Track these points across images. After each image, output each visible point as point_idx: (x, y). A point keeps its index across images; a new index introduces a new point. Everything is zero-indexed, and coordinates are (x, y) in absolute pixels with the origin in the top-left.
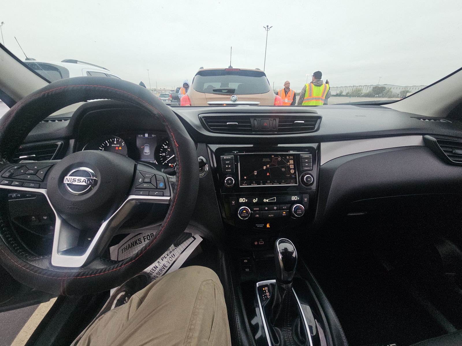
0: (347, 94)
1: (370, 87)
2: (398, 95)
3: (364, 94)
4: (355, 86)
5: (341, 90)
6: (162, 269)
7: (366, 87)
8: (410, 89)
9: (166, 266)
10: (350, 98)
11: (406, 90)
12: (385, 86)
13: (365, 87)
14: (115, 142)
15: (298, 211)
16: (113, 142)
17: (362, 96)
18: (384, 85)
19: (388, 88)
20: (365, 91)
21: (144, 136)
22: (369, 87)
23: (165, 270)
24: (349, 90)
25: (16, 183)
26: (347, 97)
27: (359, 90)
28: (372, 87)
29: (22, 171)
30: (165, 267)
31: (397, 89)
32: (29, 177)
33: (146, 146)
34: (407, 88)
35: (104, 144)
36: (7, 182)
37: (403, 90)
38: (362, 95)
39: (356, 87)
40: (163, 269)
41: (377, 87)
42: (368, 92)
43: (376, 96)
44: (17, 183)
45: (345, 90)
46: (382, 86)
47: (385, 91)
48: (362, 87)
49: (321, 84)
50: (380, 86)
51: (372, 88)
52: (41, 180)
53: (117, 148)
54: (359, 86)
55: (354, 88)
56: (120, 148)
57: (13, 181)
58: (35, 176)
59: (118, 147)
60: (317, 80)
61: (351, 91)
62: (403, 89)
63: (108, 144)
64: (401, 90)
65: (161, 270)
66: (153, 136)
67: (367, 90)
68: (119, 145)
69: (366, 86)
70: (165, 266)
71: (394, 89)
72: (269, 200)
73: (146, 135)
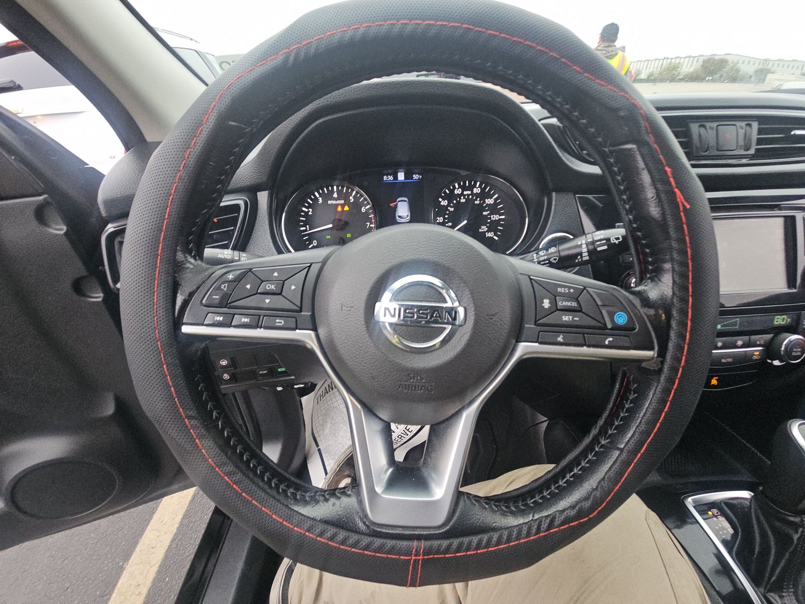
0: (649, 77)
1: (698, 59)
2: (751, 77)
3: (684, 75)
4: (668, 59)
5: (638, 67)
6: (402, 435)
7: (689, 60)
8: (773, 66)
9: (410, 430)
10: (655, 85)
11: (766, 67)
12: (727, 57)
13: (687, 59)
14: (335, 195)
15: (795, 352)
16: (329, 196)
17: (679, 79)
18: (726, 54)
19: (732, 62)
20: (687, 68)
21: (396, 178)
22: (696, 59)
23: (408, 438)
24: (655, 68)
25: (243, 320)
26: (648, 84)
27: (675, 67)
28: (701, 59)
29: (248, 286)
30: (408, 432)
31: (748, 64)
32: (267, 301)
33: (399, 201)
34: (769, 63)
35: (311, 199)
36: (221, 319)
37: (760, 67)
38: (681, 77)
39: (669, 61)
40: (404, 436)
41: (711, 58)
42: (692, 70)
43: (707, 78)
44: (245, 320)
45: (646, 68)
46: (721, 57)
47: (725, 68)
48: (682, 60)
49: (614, 53)
50: (717, 58)
51: (700, 62)
52: (296, 308)
53: (339, 209)
54: (676, 58)
55: (664, 63)
56: (346, 208)
57: (234, 314)
58: (280, 296)
59: (343, 206)
60: (607, 44)
61: (659, 68)
62: (761, 63)
63: (320, 199)
64: (757, 67)
65: (400, 437)
66: (416, 177)
67: (691, 66)
68: (342, 202)
69: (690, 57)
70: (408, 430)
71: (743, 63)
72: (721, 327)
73: (401, 176)
